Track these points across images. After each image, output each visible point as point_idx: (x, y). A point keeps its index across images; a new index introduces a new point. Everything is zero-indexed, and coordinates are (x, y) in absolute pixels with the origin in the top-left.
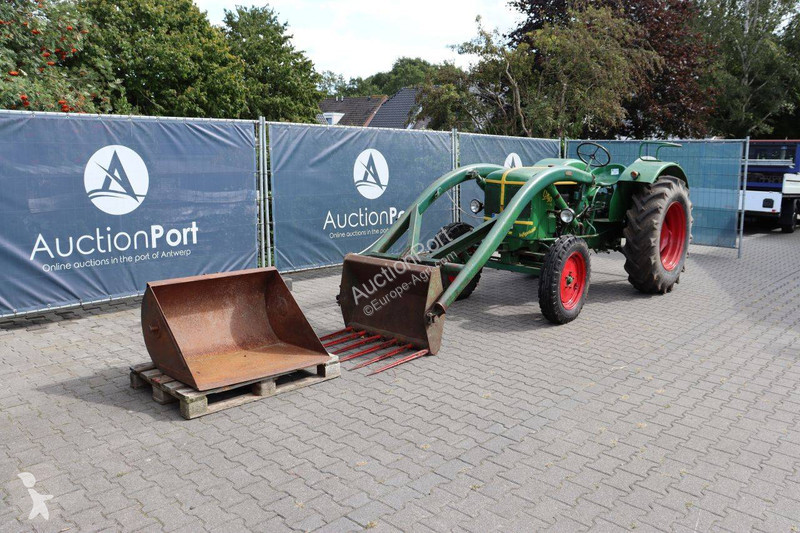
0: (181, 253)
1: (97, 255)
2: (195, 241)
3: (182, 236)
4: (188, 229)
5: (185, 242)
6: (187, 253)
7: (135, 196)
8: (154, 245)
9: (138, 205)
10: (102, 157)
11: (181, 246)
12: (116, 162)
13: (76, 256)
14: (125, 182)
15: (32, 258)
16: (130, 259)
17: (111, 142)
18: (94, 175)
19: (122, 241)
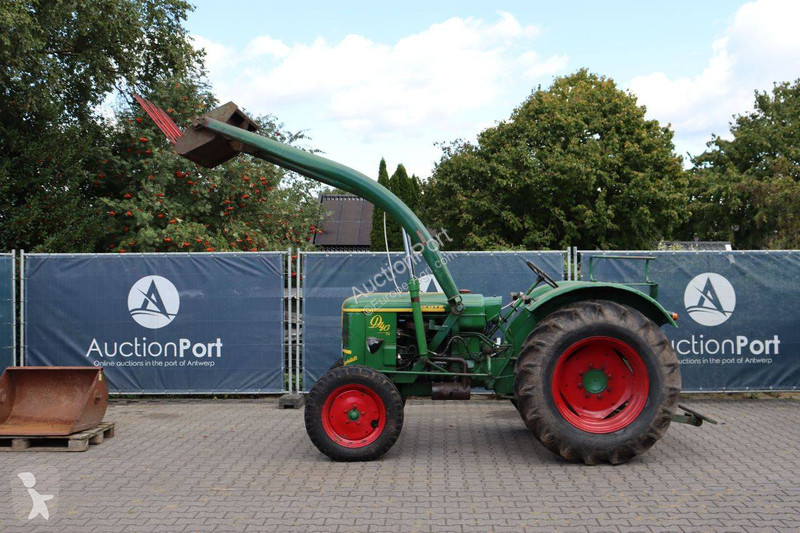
0: (206, 363)
1: (134, 358)
2: (219, 355)
3: (207, 350)
4: (213, 345)
5: (210, 355)
6: (211, 364)
7: (167, 315)
8: (182, 355)
9: (169, 321)
10: (142, 285)
11: (205, 358)
12: (153, 289)
13: (119, 357)
14: (160, 304)
15: (88, 355)
16: (160, 363)
17: (150, 273)
18: (136, 297)
19: (155, 349)
